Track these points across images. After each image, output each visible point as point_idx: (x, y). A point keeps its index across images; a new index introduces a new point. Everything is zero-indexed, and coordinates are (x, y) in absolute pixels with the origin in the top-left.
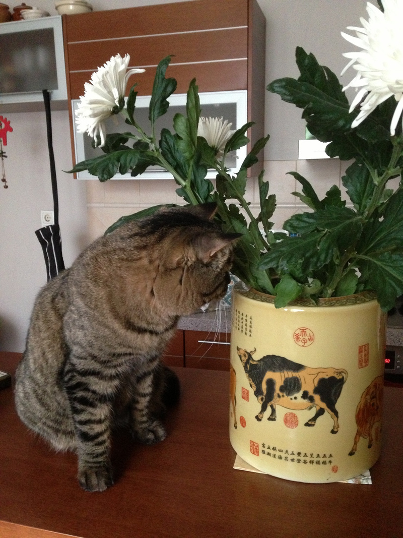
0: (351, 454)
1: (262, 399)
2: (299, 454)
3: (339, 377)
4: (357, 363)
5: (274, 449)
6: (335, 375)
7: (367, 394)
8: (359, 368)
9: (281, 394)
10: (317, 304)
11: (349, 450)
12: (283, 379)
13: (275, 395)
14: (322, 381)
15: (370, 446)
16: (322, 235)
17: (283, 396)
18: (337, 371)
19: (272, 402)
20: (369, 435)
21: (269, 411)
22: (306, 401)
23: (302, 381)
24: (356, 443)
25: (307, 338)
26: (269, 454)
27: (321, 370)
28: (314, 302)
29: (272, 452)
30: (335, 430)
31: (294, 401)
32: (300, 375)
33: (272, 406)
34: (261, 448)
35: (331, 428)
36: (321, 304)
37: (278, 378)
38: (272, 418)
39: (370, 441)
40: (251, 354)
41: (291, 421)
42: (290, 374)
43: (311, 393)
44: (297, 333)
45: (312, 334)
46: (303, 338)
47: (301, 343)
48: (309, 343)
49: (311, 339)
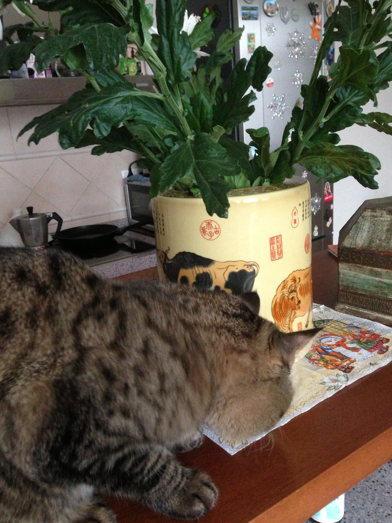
3: (249, 270)
6: (245, 268)
7: (283, 288)
8: (272, 260)
12: (195, 276)
14: (232, 275)
18: (246, 264)
23: (213, 276)
25: (213, 231)
27: (231, 263)
32: (210, 269)
37: (191, 274)
40: (166, 253)
43: (222, 288)
44: (203, 226)
45: (217, 227)
46: (208, 231)
47: (207, 237)
48: (215, 236)
49: (217, 232)
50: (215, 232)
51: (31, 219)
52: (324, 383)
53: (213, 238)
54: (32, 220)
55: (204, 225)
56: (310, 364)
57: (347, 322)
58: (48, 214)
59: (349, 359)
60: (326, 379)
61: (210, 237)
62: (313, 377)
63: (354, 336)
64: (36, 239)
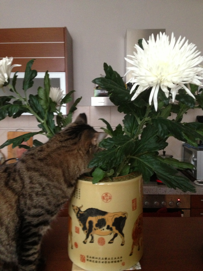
0: (131, 255)
1: (86, 232)
2: (106, 259)
3: (124, 216)
4: (131, 208)
5: (93, 258)
6: (122, 215)
7: (137, 223)
8: (133, 211)
9: (96, 228)
10: (112, 181)
11: (129, 253)
12: (97, 220)
13: (93, 229)
14: (116, 219)
15: (139, 250)
16: (117, 149)
17: (97, 229)
18: (123, 213)
19: (92, 233)
20: (138, 244)
21: (90, 238)
22: (108, 231)
23: (107, 220)
24: (132, 249)
25: (108, 198)
26: (90, 261)
27: (115, 214)
28: (110, 179)
29: (92, 259)
30: (123, 244)
31: (103, 231)
32: (105, 217)
33: (91, 235)
34: (86, 258)
35: (121, 243)
36: (114, 180)
37: (94, 219)
38: (92, 242)
39: (139, 247)
40: (80, 208)
41: (101, 242)
42: (100, 217)
43: (111, 226)
45: (110, 196)
46: (106, 198)
49: (110, 198)
61: (106, 201)
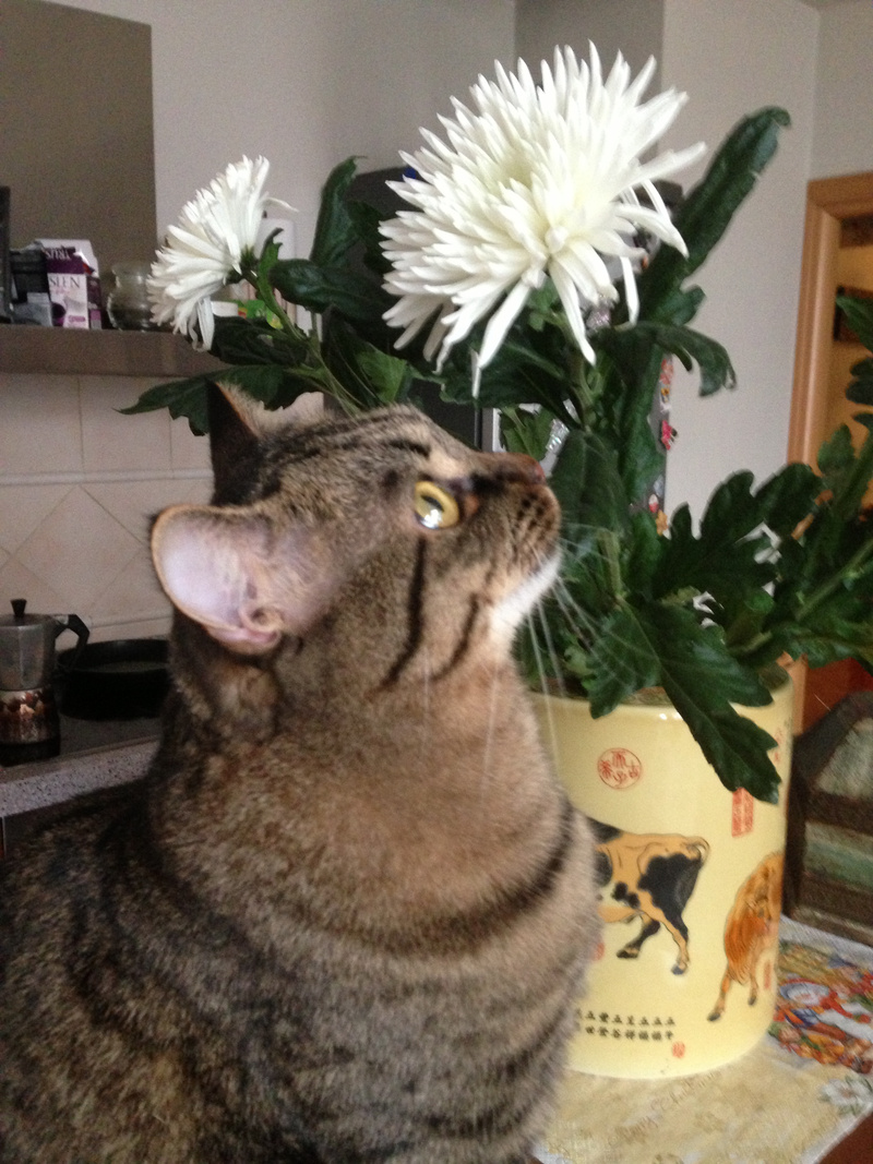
0: (713, 1017)
2: (605, 1017)
3: (690, 855)
4: (729, 824)
6: (684, 851)
7: (749, 891)
8: (734, 835)
14: (656, 863)
15: (752, 1002)
18: (686, 841)
20: (752, 976)
22: (620, 906)
23: (614, 862)
24: (723, 993)
25: (626, 771)
27: (654, 839)
30: (682, 967)
32: (610, 847)
39: (755, 990)
43: (632, 888)
44: (605, 759)
45: (636, 763)
46: (614, 770)
47: (612, 782)
48: (630, 781)
49: (635, 774)
50: (631, 774)
51: (20, 628)
52: (826, 1099)
53: (625, 785)
54: (22, 631)
55: (609, 758)
56: (784, 1052)
57: (827, 950)
58: (59, 618)
59: (857, 1040)
60: (830, 1090)
61: (617, 783)
62: (801, 1083)
63: (850, 985)
64: (25, 674)
